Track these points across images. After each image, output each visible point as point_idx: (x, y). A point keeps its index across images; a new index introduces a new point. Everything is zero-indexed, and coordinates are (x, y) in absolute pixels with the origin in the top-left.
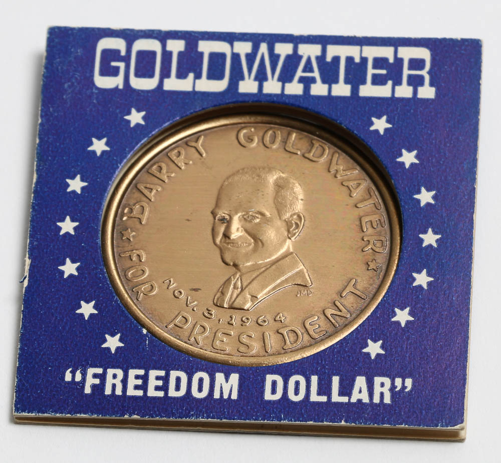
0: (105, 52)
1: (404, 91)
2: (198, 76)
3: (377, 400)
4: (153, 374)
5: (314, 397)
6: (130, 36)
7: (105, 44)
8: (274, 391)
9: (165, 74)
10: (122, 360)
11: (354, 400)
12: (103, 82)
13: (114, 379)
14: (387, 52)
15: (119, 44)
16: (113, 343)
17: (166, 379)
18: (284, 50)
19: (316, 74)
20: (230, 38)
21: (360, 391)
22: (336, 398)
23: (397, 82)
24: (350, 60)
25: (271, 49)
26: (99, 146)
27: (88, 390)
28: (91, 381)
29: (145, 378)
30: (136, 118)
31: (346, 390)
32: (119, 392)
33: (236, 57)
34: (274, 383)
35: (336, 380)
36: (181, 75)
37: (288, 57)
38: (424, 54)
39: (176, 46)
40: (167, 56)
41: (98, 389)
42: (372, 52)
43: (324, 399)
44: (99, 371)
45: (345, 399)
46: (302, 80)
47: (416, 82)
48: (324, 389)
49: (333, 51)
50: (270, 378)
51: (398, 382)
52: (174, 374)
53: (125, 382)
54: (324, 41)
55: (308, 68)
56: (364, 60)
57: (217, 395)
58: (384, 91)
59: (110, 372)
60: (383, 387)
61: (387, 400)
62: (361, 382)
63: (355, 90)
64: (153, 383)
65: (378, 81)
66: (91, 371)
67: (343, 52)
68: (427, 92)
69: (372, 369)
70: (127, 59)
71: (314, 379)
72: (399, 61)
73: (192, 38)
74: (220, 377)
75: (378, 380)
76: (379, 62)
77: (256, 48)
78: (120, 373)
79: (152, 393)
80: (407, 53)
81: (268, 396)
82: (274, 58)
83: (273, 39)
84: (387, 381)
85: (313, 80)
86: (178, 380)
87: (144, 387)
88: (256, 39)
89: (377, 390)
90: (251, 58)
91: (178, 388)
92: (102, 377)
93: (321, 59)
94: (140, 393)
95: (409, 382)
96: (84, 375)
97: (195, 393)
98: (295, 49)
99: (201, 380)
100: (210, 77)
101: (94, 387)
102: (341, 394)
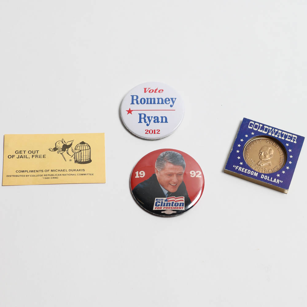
0: (251, 123)
1: (292, 141)
2: (263, 130)
3: (277, 183)
4: (246, 169)
5: (268, 180)
6: (255, 122)
7: (251, 122)
8: (262, 177)
9: (259, 129)
10: (242, 166)
11: (274, 182)
12: (249, 127)
13: (240, 168)
14: (291, 135)
15: (253, 123)
16: (241, 163)
17: (247, 171)
18: (276, 130)
19: (280, 135)
20: (269, 126)
21: (275, 181)
22: (271, 181)
23: (291, 139)
24: (285, 134)
25: (274, 130)
26: (247, 136)
27: (236, 169)
28: (237, 168)
29: (245, 170)
30: (253, 133)
31: (273, 180)
32: (240, 170)
33: (269, 129)
34: (263, 176)
35: (272, 178)
36: (261, 129)
37: (277, 132)
38: (296, 137)
39: (261, 125)
40: (259, 126)
41: (238, 169)
42: (289, 134)
43: (269, 180)
44: (238, 167)
45: (272, 181)
46: (278, 135)
47: (294, 140)
48: (270, 179)
49: (283, 133)
50: (262, 175)
51: (281, 181)
52: (249, 170)
53: (242, 169)
54: (282, 131)
55: (279, 134)
56: (287, 135)
57: (254, 175)
58: (289, 140)
59: (240, 167)
60: (278, 181)
61: (278, 183)
62: (275, 179)
63: (285, 139)
64: (245, 171)
65: (288, 138)
66: (237, 166)
67: (285, 133)
68: (295, 142)
69: (277, 178)
70: (254, 125)
71: (269, 177)
72: (292, 137)
73: (264, 125)
74: (255, 173)
75: (278, 180)
76: (289, 136)
77: (272, 129)
78: (241, 168)
79: (245, 172)
80: (294, 136)
81: (261, 177)
82: (275, 131)
83: (275, 128)
84: (279, 180)
85: (279, 136)
86: (249, 171)
87: (244, 171)
88: (273, 128)
89: (277, 181)
90: (271, 130)
91: (249, 172)
92: (239, 168)
93: (281, 133)
94: (243, 172)
95: (282, 182)
96: (236, 167)
97: (251, 174)
98: (278, 131)
99: (252, 172)
100: (265, 131)
101: (237, 169)
102: (272, 180)
